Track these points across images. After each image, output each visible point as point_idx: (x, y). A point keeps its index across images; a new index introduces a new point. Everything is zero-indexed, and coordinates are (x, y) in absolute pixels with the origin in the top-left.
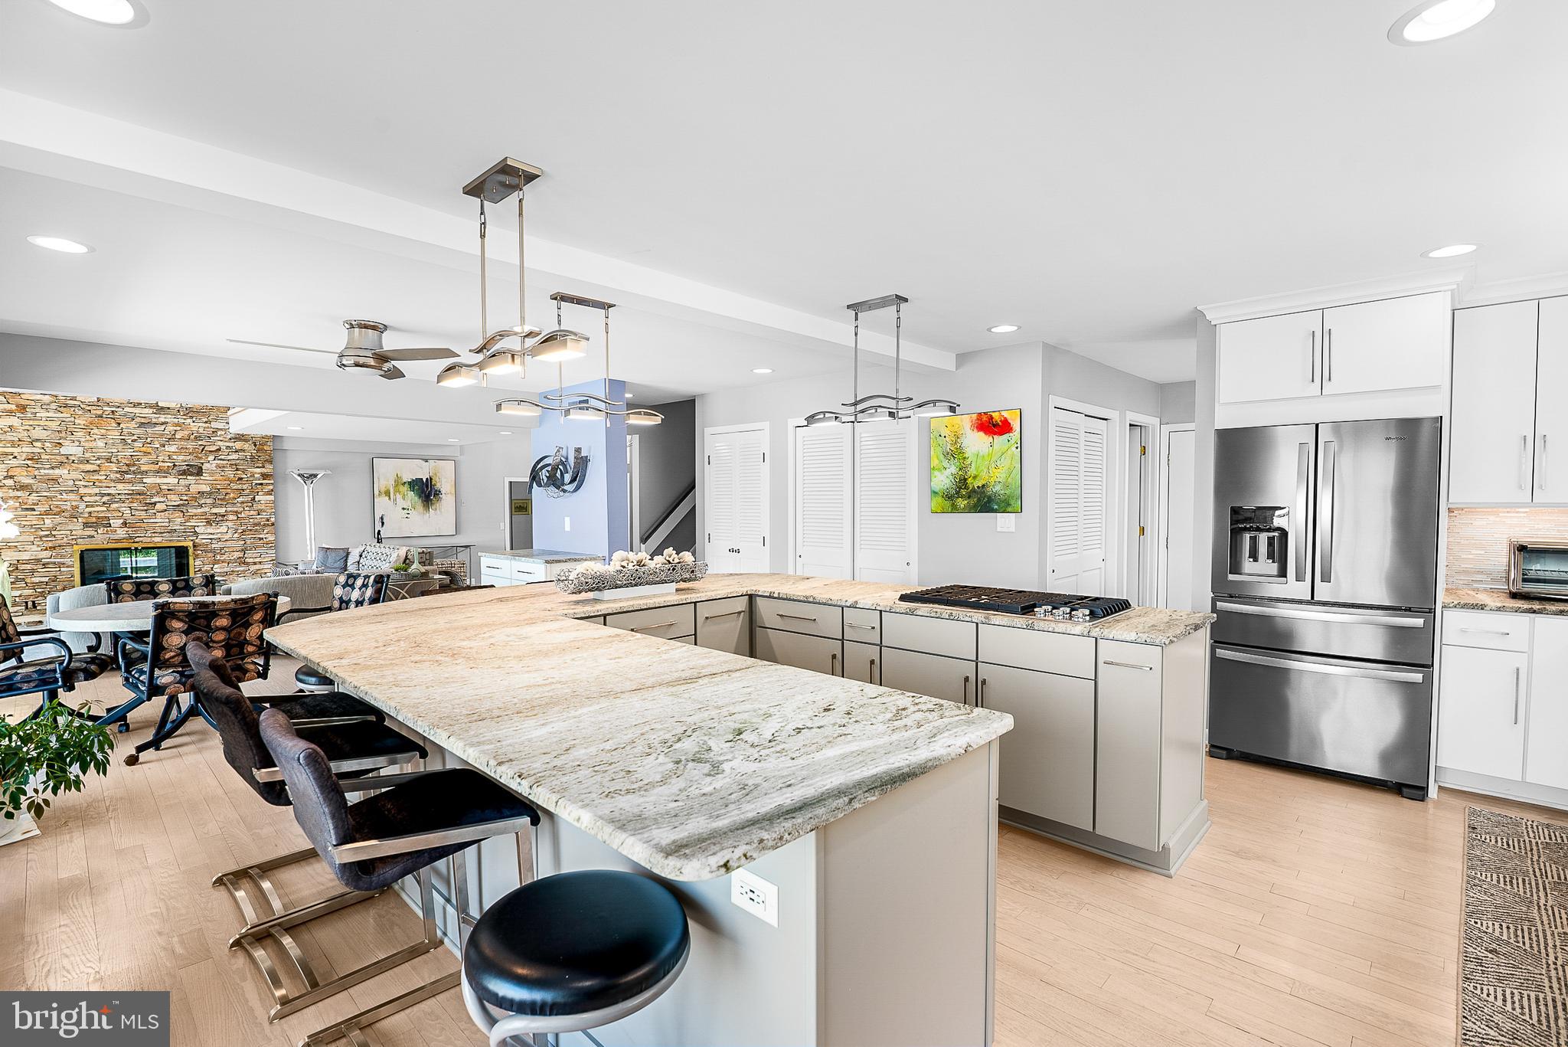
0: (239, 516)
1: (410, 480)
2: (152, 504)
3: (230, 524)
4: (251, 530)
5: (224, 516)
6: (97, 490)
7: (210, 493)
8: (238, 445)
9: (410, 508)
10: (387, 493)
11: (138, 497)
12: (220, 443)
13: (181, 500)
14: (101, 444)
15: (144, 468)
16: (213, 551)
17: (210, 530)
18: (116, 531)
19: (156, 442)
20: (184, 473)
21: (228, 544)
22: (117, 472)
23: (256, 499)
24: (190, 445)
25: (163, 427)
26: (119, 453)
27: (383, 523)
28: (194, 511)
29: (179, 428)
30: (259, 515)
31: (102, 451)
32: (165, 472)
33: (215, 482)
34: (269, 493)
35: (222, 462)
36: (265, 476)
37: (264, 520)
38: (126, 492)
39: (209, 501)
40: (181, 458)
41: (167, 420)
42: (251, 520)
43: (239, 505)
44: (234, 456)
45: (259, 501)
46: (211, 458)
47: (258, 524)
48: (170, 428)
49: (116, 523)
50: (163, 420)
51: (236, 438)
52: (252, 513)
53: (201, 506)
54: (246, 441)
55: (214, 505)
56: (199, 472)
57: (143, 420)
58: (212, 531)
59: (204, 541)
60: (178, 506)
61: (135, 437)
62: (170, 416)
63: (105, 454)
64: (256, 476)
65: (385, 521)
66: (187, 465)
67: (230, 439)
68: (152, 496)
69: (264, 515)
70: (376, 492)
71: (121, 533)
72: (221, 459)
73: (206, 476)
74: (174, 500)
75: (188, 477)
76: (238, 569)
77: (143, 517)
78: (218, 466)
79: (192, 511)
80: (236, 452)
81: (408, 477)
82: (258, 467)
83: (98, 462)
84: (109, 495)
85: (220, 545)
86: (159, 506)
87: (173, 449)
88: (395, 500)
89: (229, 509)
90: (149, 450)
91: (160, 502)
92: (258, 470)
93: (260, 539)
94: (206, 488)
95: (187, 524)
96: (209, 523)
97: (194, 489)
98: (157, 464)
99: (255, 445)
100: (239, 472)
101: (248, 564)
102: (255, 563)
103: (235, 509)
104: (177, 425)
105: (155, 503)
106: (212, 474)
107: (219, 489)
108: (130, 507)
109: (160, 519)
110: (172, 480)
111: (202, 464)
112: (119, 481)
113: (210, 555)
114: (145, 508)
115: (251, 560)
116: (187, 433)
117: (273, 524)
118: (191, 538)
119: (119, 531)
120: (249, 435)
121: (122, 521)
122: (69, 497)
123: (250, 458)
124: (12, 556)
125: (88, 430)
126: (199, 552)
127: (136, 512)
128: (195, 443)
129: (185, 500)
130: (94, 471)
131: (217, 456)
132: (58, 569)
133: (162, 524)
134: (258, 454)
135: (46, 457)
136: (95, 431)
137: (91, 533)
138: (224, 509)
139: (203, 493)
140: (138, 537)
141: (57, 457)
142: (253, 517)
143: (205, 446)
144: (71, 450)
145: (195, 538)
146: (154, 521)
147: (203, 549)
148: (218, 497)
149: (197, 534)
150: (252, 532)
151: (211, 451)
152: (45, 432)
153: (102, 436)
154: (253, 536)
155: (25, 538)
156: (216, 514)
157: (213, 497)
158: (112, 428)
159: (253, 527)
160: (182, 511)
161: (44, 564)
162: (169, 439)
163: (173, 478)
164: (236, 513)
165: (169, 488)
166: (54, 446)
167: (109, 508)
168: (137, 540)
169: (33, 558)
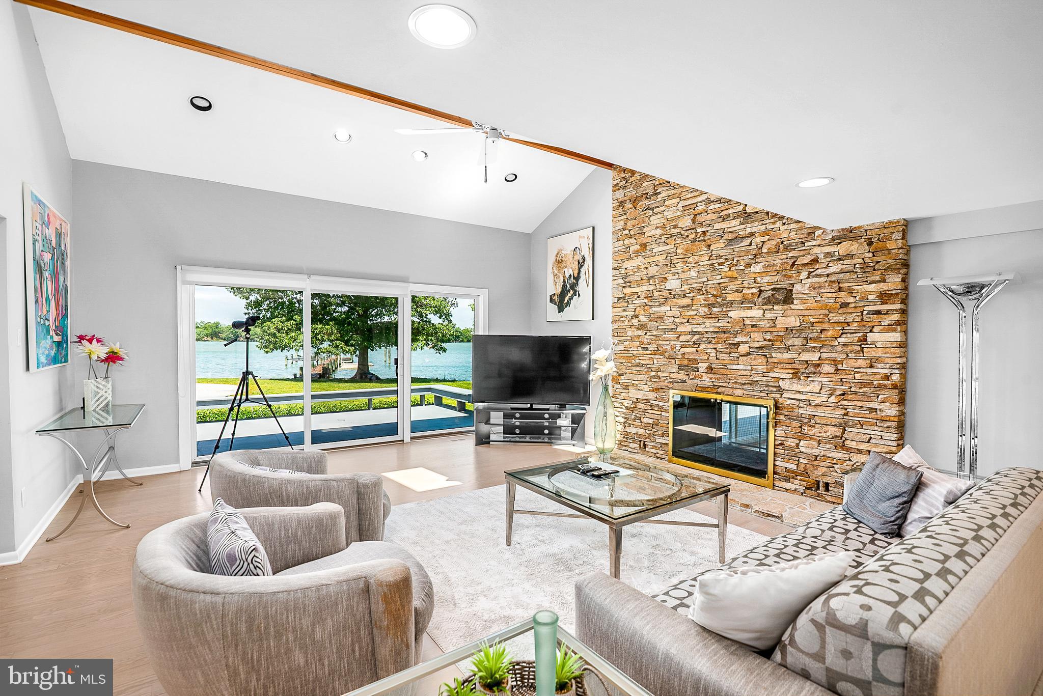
0: (840, 367)
2: (735, 345)
3: (825, 379)
4: (856, 393)
5: (819, 365)
6: (689, 328)
7: (800, 330)
8: (843, 248)
11: (722, 336)
12: (817, 250)
13: (765, 340)
14: (693, 273)
15: (730, 297)
16: (799, 418)
17: (796, 387)
18: (702, 376)
19: (742, 263)
20: (768, 301)
21: (820, 412)
22: (705, 306)
23: (869, 340)
24: (778, 260)
25: (747, 242)
26: (710, 282)
28: (779, 356)
29: (766, 238)
30: (871, 367)
31: (694, 281)
32: (750, 302)
33: (806, 313)
34: (890, 328)
35: (817, 279)
36: (884, 297)
37: (879, 377)
38: (711, 329)
39: (798, 342)
40: (766, 279)
41: (754, 230)
42: (857, 376)
43: (839, 348)
44: (835, 268)
45: (873, 343)
46: (804, 275)
47: (869, 384)
48: (758, 240)
49: (703, 367)
50: (749, 231)
51: (840, 237)
52: (861, 363)
53: (788, 349)
54: (856, 238)
55: (804, 348)
56: (788, 299)
57: (731, 236)
58: (800, 388)
59: (789, 402)
60: (760, 348)
61: (722, 260)
62: (757, 223)
63: (696, 285)
64: (871, 297)
66: (773, 289)
67: (833, 239)
68: (736, 334)
69: (881, 369)
71: (706, 381)
72: (817, 276)
73: (797, 305)
74: (758, 339)
75: (776, 307)
76: (832, 455)
77: (726, 362)
78: (813, 287)
79: (777, 356)
80: (840, 259)
82: (873, 282)
83: (691, 295)
84: (699, 333)
85: (810, 411)
86: (743, 349)
87: (757, 268)
89: (824, 355)
90: (735, 274)
91: (742, 342)
92: (872, 287)
93: (874, 410)
94: (794, 322)
95: (771, 374)
96: (796, 375)
97: (782, 323)
98: (742, 291)
99: (870, 243)
100: (843, 294)
101: (849, 450)
102: (860, 452)
103: (833, 355)
104: (765, 233)
105: (738, 345)
106: (804, 301)
107: (812, 324)
108: (715, 349)
109: (742, 366)
110: (756, 313)
111: (793, 285)
112: (709, 316)
113: (796, 424)
114: (728, 350)
115: (853, 445)
116: (774, 242)
117: (895, 387)
118: (773, 395)
119: (705, 377)
120: (859, 228)
121: (706, 365)
122: (671, 335)
123: (861, 268)
124: (634, 394)
125: (685, 260)
126: (782, 417)
127: (720, 356)
128: (784, 257)
129: (769, 340)
130: (688, 306)
131: (812, 270)
132: (659, 413)
133: (745, 373)
134: (875, 259)
135: (656, 294)
136: (691, 259)
137: (685, 377)
138: (818, 355)
139: (792, 330)
140: (720, 386)
141: (663, 293)
142: (861, 370)
143: (797, 258)
144: (673, 284)
145: (778, 396)
146: (735, 367)
147: (787, 413)
148: (810, 336)
149: (780, 390)
150: (858, 397)
151: (804, 265)
152: (657, 268)
153: (696, 263)
154: (859, 404)
155: (642, 377)
156: (807, 361)
157: (803, 335)
158: (704, 252)
159: (860, 388)
160: (766, 356)
161: (651, 406)
162: (755, 255)
163: (759, 309)
164: (835, 362)
165: (754, 323)
166: (662, 282)
167: (699, 350)
168: (719, 390)
169: (645, 398)
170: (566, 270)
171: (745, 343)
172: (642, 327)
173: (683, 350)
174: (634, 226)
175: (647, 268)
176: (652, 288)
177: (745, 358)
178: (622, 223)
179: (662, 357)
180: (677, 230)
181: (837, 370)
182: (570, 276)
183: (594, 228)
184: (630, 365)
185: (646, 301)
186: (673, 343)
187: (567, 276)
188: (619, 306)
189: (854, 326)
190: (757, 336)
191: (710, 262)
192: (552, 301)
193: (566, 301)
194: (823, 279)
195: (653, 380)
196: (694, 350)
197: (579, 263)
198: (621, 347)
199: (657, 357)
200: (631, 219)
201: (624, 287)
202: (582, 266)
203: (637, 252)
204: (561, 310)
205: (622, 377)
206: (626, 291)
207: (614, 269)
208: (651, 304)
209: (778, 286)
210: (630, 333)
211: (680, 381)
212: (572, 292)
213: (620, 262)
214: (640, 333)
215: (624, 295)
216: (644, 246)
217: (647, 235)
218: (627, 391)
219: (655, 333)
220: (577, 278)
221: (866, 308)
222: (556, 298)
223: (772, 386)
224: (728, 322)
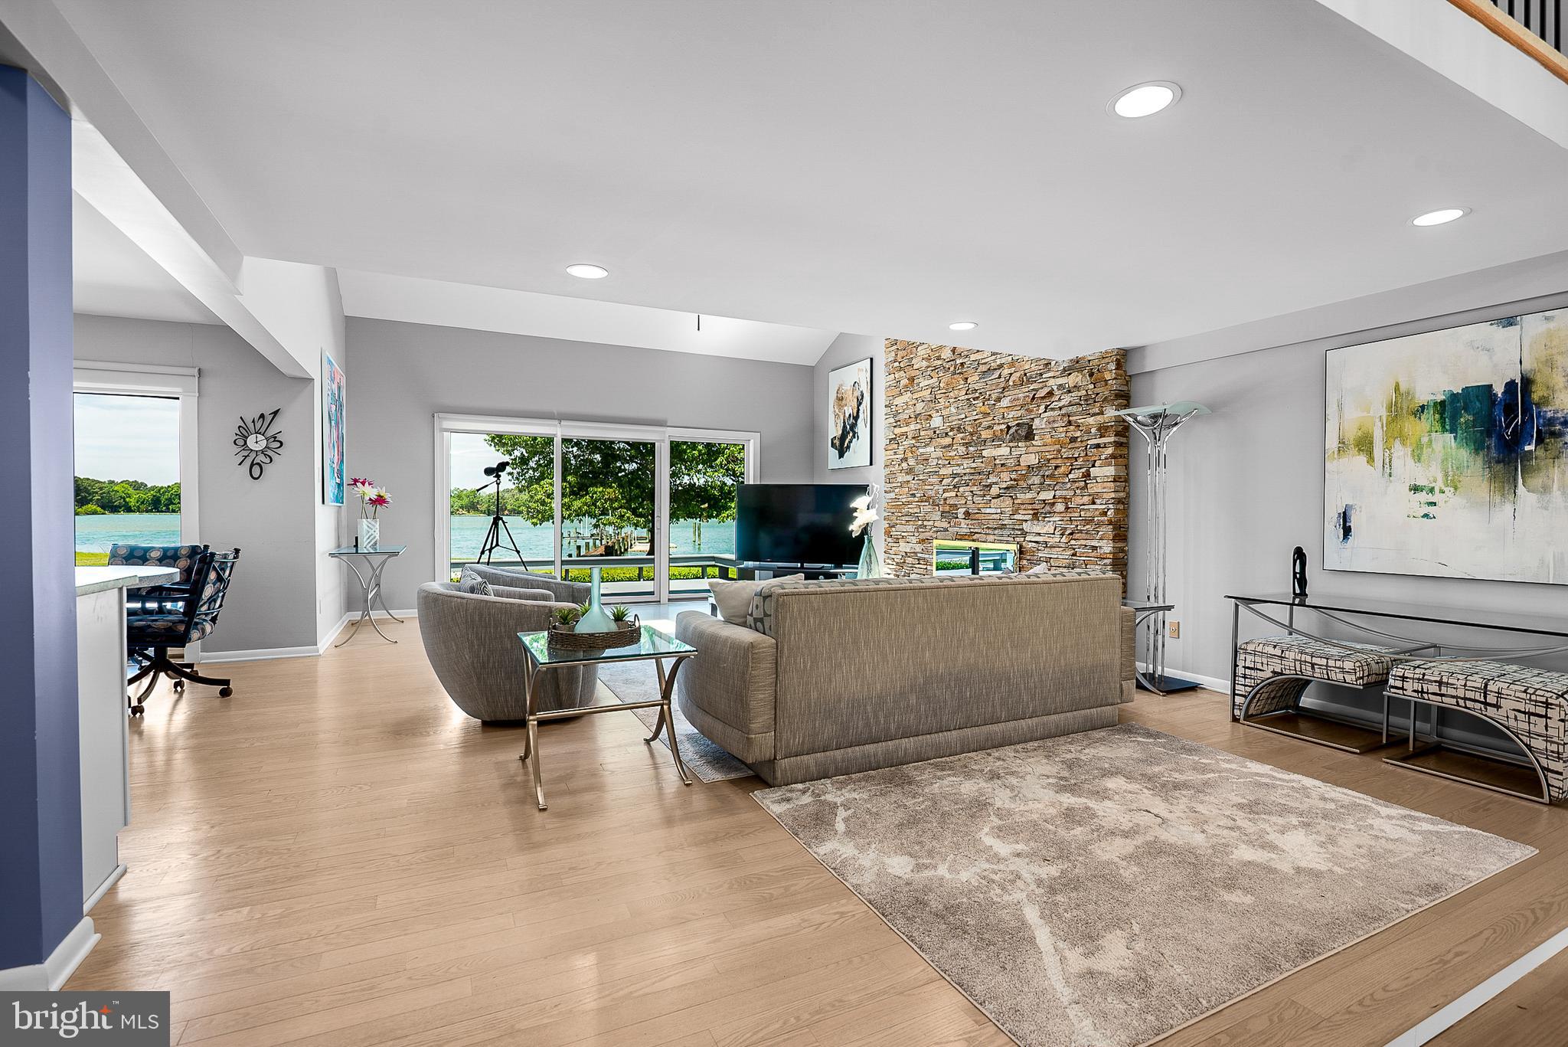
0: (1069, 504)
1: (1441, 398)
2: (987, 486)
3: (1058, 519)
4: (1081, 531)
5: (1053, 504)
6: (950, 471)
7: (1040, 467)
8: (1074, 379)
9: (1439, 484)
10: (1365, 445)
11: (977, 477)
12: (1052, 382)
13: (1011, 480)
14: (953, 410)
15: (983, 435)
17: (1036, 529)
18: (961, 523)
19: (993, 397)
20: (1014, 438)
21: (1054, 553)
22: (964, 444)
23: (1091, 475)
24: (1022, 393)
25: (997, 374)
26: (968, 419)
27: (1347, 531)
28: (1022, 496)
29: (1013, 370)
30: (1094, 503)
31: (954, 418)
32: (999, 440)
33: (1043, 449)
34: (1107, 462)
35: (1052, 413)
36: (1103, 430)
37: (1097, 513)
38: (968, 471)
39: (1037, 480)
40: (1012, 414)
41: (1003, 361)
42: (1082, 513)
43: (1069, 485)
45: (1094, 478)
46: (1042, 408)
47: (1091, 521)
48: (1006, 372)
49: (961, 512)
50: (999, 362)
51: (1069, 368)
52: (1085, 499)
53: (1029, 488)
54: (1081, 369)
55: (1042, 487)
56: (1029, 436)
57: (984, 368)
58: (1038, 529)
59: (1030, 545)
60: (1008, 488)
61: (977, 395)
63: (956, 423)
64: (1093, 431)
65: (1352, 524)
66: (1018, 425)
67: (1065, 370)
68: (988, 475)
69: (1100, 505)
70: (1332, 443)
71: (964, 527)
72: (1052, 409)
73: (1036, 441)
74: (1006, 479)
75: (1020, 444)
77: (980, 506)
78: (1049, 422)
80: (1069, 391)
81: (1433, 387)
82: (1094, 415)
83: (952, 434)
84: (958, 475)
85: (1046, 553)
86: (995, 490)
87: (1005, 402)
88: (1388, 463)
89: (1058, 493)
90: (988, 410)
91: (993, 483)
92: (1091, 420)
93: (1094, 548)
94: (1033, 460)
95: (1016, 517)
96: (1035, 516)
97: (1024, 461)
98: (993, 428)
99: (1091, 375)
100: (1072, 428)
103: (1064, 493)
104: (1012, 365)
105: (990, 486)
106: (1042, 436)
107: (1049, 460)
108: (972, 492)
109: (993, 509)
110: (1004, 451)
111: (1033, 420)
112: (967, 456)
114: (982, 493)
116: (1018, 374)
117: (1110, 522)
118: (1018, 539)
119: (964, 524)
120: (1084, 358)
121: (964, 510)
122: (934, 480)
123: (1085, 400)
124: (904, 547)
125: (947, 394)
126: (1025, 562)
127: (976, 499)
128: (1027, 389)
129: (1015, 480)
130: (949, 446)
131: (1048, 404)
132: (925, 567)
133: (995, 516)
134: (1097, 390)
135: (922, 433)
136: (951, 394)
137: (945, 525)
138: (1053, 493)
139: (1033, 468)
140: (977, 533)
141: (929, 432)
142: (1085, 507)
143: (1037, 390)
144: (937, 422)
145: (1022, 539)
146: (988, 511)
147: (1028, 558)
148: (1047, 473)
149: (1024, 534)
150: (1084, 536)
151: (1043, 398)
152: (923, 404)
153: (955, 398)
154: (1083, 542)
155: (910, 528)
156: (1044, 501)
157: (1041, 473)
158: (962, 386)
159: (1084, 526)
160: (1012, 496)
161: (919, 560)
162: (1004, 388)
163: (1006, 446)
164: (1066, 500)
165: (1002, 462)
166: (927, 419)
167: (958, 493)
168: (974, 537)
169: (912, 551)
170: (846, 408)
171: (996, 483)
172: (910, 471)
173: (946, 495)
174: (903, 358)
175: (915, 405)
176: (919, 426)
177: (996, 500)
178: (893, 354)
179: (927, 504)
180: (940, 362)
181: (1067, 508)
182: (850, 415)
183: (872, 359)
184: (900, 514)
185: (913, 441)
186: (937, 487)
187: (847, 415)
188: (890, 448)
189: (1080, 462)
190: (1005, 476)
191: (967, 397)
192: (833, 445)
193: (846, 445)
194: (1057, 413)
195: (920, 530)
196: (954, 494)
197: (858, 400)
198: (892, 495)
199: (923, 504)
200: (901, 350)
201: (895, 427)
202: (861, 403)
203: (906, 386)
204: (841, 455)
205: (893, 529)
206: (898, 431)
207: (886, 406)
208: (918, 444)
209: (1021, 421)
210: (900, 479)
211: (942, 529)
212: (851, 434)
213: (891, 398)
214: (909, 478)
215: (894, 436)
216: (912, 379)
217: (915, 367)
218: (897, 545)
219: (921, 478)
220: (856, 418)
221: (1089, 442)
222: (837, 442)
223: (1017, 529)
224: (982, 462)
